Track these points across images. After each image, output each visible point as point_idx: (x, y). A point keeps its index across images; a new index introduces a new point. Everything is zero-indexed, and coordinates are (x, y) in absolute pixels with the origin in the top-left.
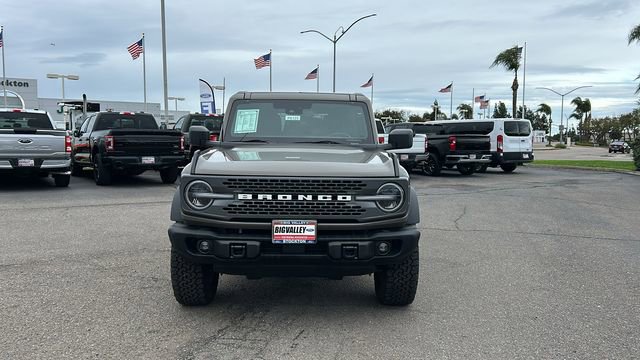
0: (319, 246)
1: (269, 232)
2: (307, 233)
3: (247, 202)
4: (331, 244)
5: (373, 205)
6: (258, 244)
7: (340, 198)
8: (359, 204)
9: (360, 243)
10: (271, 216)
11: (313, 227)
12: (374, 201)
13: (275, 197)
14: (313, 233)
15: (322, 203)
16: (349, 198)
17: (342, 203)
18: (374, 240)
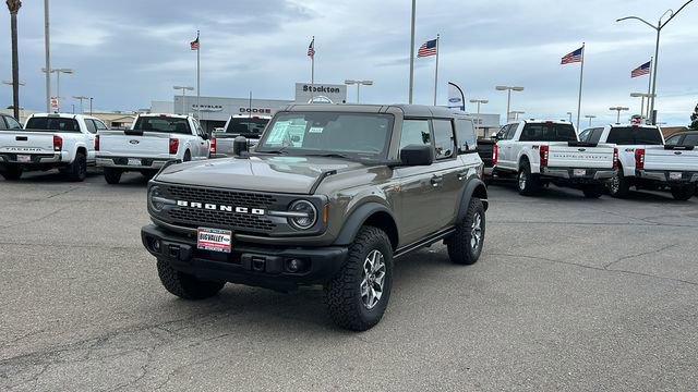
0: (233, 256)
1: (194, 237)
2: (224, 242)
3: (183, 208)
4: (244, 255)
5: (285, 221)
6: (188, 247)
7: (254, 211)
8: (270, 218)
9: (268, 257)
10: (199, 223)
11: (228, 237)
12: (287, 217)
13: (203, 206)
14: (228, 243)
15: (239, 214)
16: (262, 212)
17: (256, 216)
18: (284, 256)
